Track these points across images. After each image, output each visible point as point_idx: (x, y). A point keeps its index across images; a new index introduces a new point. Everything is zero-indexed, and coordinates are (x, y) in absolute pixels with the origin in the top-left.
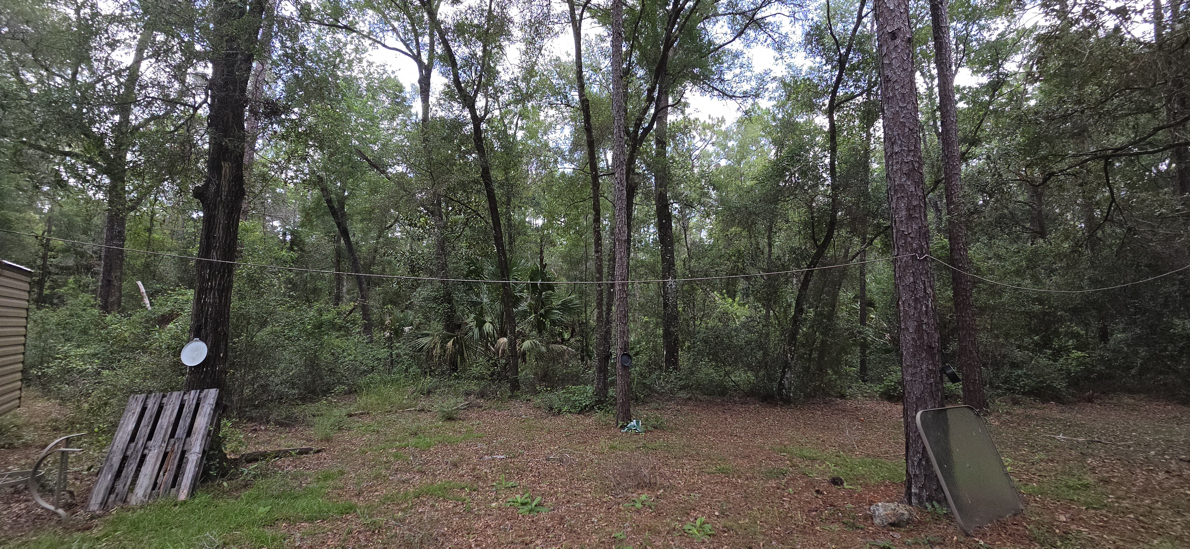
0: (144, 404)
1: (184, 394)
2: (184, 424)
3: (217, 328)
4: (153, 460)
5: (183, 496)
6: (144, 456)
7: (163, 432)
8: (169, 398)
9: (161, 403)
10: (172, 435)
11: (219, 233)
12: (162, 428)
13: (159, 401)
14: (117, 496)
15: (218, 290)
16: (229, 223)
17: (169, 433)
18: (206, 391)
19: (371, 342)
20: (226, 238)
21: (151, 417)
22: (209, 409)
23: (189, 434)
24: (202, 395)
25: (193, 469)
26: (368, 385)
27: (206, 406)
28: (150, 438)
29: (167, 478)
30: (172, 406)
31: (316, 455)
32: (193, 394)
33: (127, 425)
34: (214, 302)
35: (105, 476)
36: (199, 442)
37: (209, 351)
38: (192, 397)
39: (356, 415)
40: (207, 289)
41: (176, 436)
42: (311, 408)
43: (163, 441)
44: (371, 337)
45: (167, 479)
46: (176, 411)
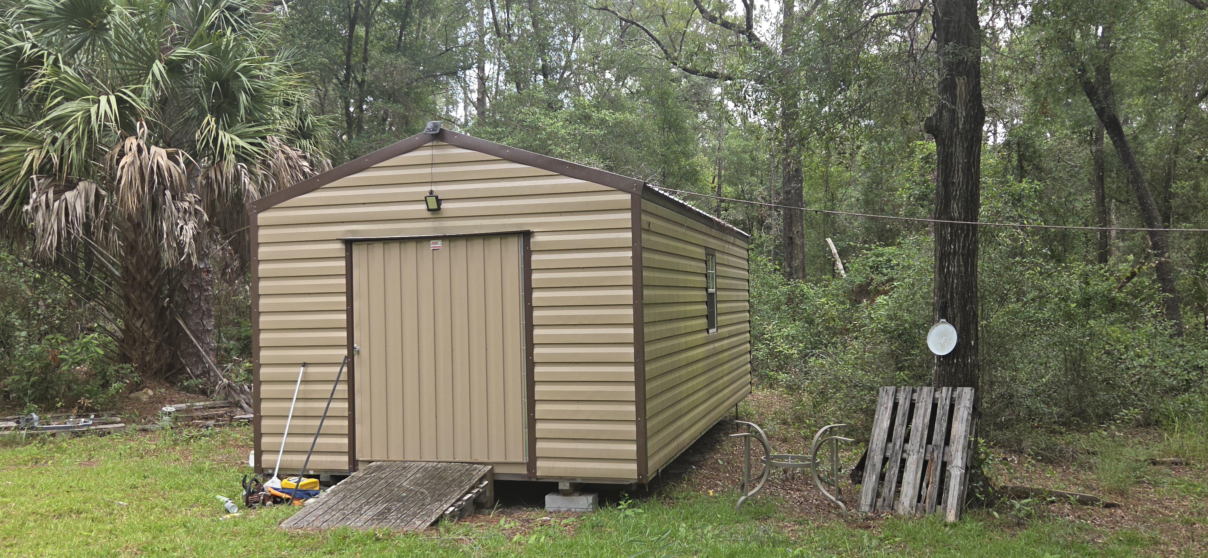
0: (895, 399)
1: (935, 390)
2: (940, 428)
3: (965, 306)
4: (914, 467)
5: (951, 517)
6: (903, 461)
7: (919, 434)
8: (920, 395)
9: (912, 400)
10: (929, 441)
11: (958, 177)
12: (917, 430)
13: (909, 396)
14: (884, 500)
15: (963, 255)
16: (969, 162)
17: (925, 437)
18: (959, 389)
19: (1180, 334)
20: (968, 183)
21: (904, 414)
22: (966, 413)
23: (947, 442)
24: (956, 395)
25: (957, 487)
26: (1182, 415)
27: (962, 409)
28: (906, 440)
29: (931, 491)
30: (924, 403)
31: (1107, 511)
32: (944, 393)
33: (882, 422)
34: (960, 271)
35: (870, 476)
36: (959, 454)
37: (959, 336)
38: (944, 395)
39: (1163, 463)
40: (950, 253)
41: (933, 442)
42: (1082, 441)
43: (921, 446)
44: (1179, 325)
45: (932, 493)
46: (929, 411)
